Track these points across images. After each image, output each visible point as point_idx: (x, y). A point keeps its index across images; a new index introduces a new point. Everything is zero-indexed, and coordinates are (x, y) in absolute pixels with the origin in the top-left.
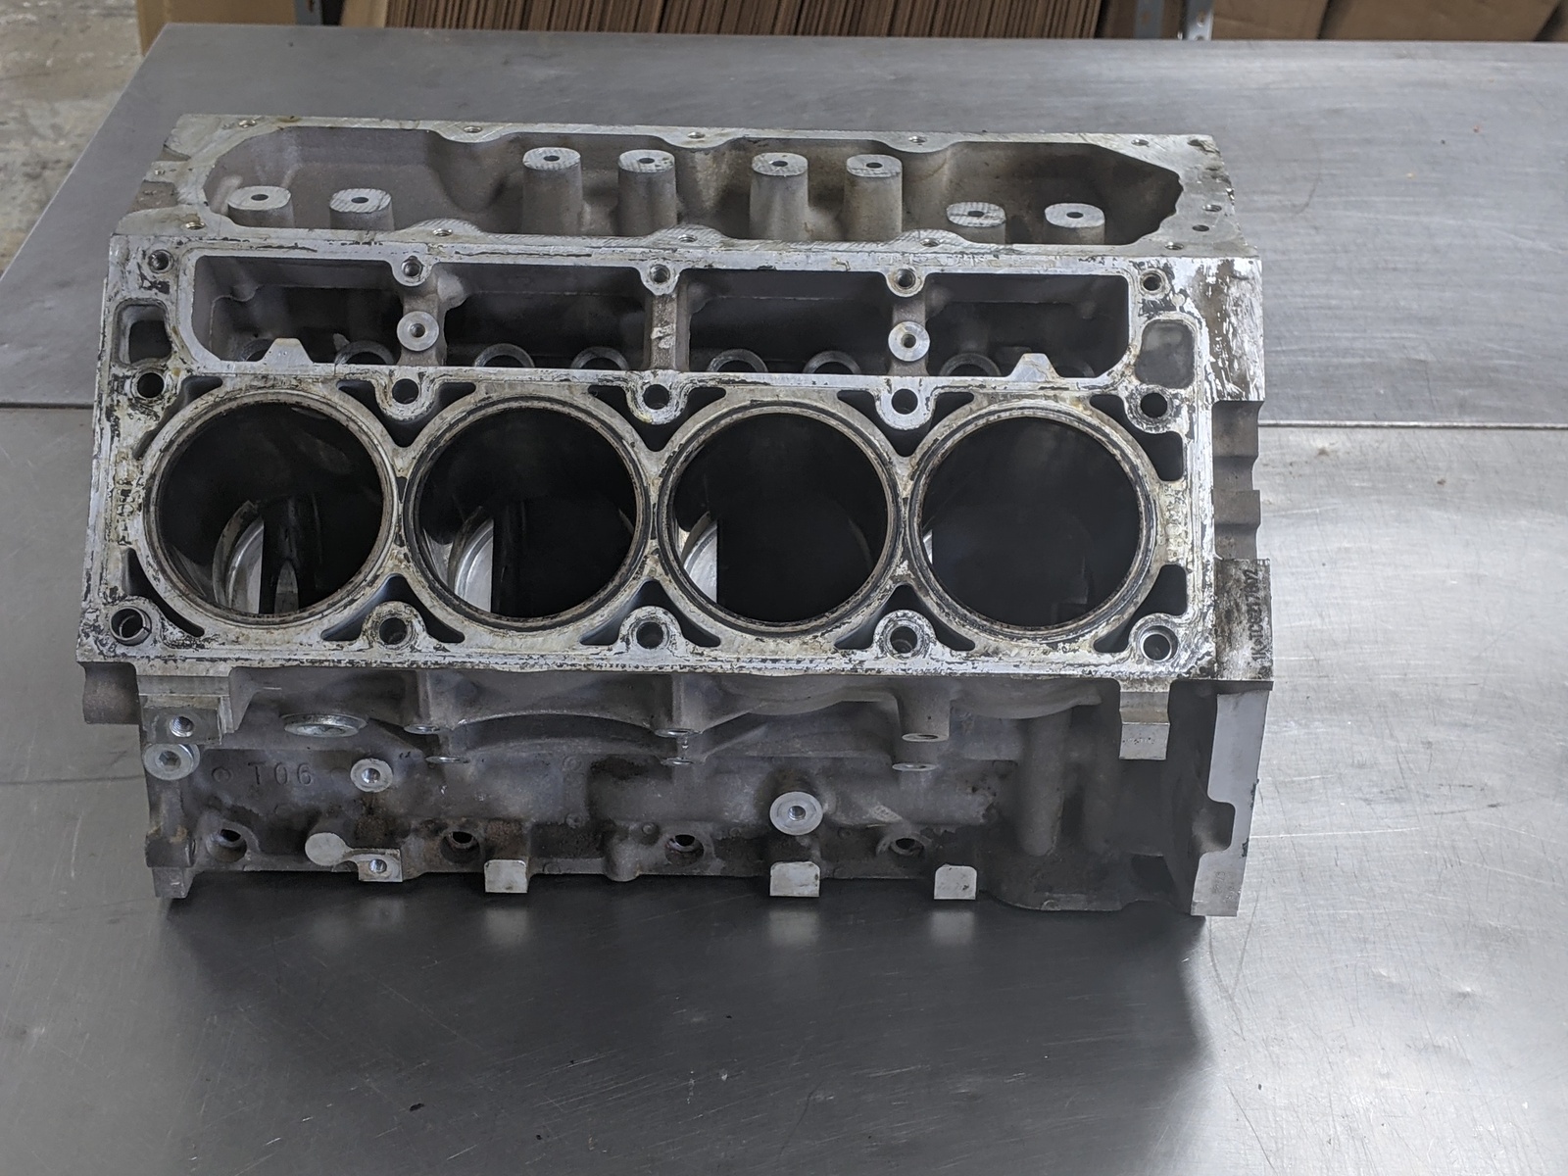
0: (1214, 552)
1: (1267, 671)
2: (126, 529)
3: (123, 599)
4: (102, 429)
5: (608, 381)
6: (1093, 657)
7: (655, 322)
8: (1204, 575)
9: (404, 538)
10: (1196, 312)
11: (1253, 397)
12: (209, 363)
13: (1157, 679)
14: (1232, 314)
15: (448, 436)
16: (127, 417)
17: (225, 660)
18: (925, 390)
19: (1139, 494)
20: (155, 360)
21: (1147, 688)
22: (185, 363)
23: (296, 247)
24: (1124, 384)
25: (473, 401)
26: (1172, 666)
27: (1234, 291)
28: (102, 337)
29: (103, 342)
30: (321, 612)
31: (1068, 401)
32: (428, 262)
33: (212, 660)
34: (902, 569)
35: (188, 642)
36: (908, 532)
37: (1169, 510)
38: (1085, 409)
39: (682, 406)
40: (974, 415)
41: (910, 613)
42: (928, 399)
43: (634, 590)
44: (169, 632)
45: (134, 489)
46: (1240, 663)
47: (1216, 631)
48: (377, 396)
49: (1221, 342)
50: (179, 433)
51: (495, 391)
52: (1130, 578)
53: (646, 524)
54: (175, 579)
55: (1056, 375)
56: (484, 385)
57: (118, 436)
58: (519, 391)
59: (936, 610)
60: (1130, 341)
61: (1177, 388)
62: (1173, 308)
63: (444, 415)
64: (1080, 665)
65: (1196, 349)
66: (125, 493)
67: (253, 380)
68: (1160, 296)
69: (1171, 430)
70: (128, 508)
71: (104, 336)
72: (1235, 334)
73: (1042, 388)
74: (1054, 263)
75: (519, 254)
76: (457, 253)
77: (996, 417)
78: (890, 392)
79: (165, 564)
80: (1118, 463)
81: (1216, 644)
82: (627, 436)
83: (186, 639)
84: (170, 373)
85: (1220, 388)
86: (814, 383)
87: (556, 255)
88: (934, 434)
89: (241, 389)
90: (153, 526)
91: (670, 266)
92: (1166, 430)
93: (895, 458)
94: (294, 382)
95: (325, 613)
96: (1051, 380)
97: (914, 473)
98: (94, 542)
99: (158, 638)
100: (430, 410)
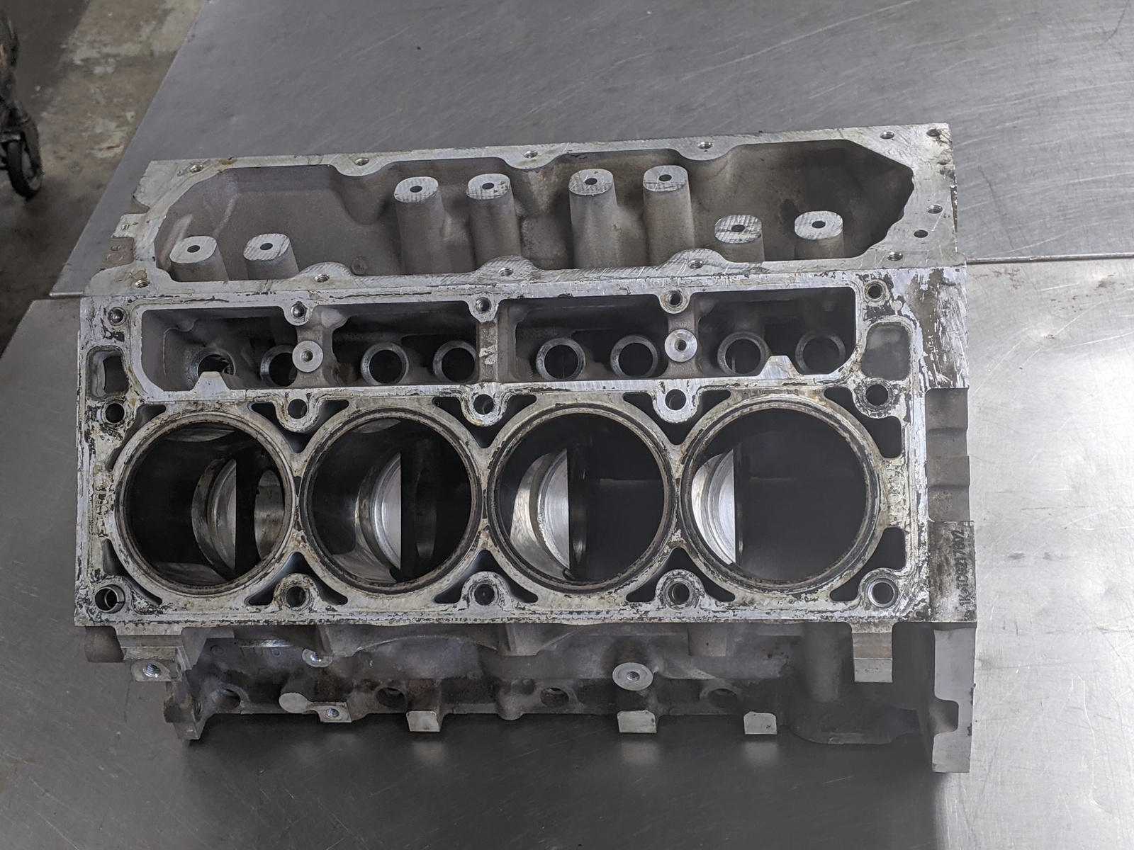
0: (927, 516)
1: (971, 614)
2: (103, 524)
3: (104, 578)
4: (82, 449)
5: (447, 393)
6: (830, 606)
7: (481, 344)
8: (920, 535)
9: (301, 524)
10: (912, 315)
11: (959, 385)
12: (156, 395)
13: (882, 622)
14: (941, 316)
15: (329, 443)
16: (99, 438)
17: (178, 622)
18: (692, 389)
19: (866, 469)
20: (117, 393)
21: (874, 630)
22: (138, 395)
23: (213, 299)
24: (853, 378)
25: (347, 414)
26: (894, 611)
27: (943, 296)
28: (78, 376)
29: (80, 381)
30: (244, 584)
31: (806, 394)
32: (309, 305)
33: (169, 623)
34: (676, 537)
35: (151, 610)
36: (680, 506)
37: (890, 482)
38: (821, 400)
39: (503, 411)
40: (731, 409)
41: (683, 572)
42: (694, 397)
43: (472, 559)
44: (137, 602)
45: (108, 493)
46: (949, 607)
47: (930, 582)
48: (277, 414)
49: (934, 340)
50: (137, 449)
51: (363, 405)
52: (859, 539)
53: (479, 506)
54: (140, 562)
55: (796, 372)
56: (355, 401)
57: (94, 453)
58: (380, 404)
59: (703, 569)
60: (857, 342)
61: (896, 380)
62: (893, 313)
63: (326, 427)
64: (819, 612)
65: (912, 347)
66: (102, 497)
67: (187, 405)
68: (881, 303)
69: (892, 415)
70: (104, 509)
71: (80, 377)
72: (944, 332)
73: (785, 384)
74: (794, 279)
75: (377, 295)
76: (331, 297)
77: (748, 409)
78: (664, 392)
79: (132, 550)
80: (848, 444)
81: (929, 592)
82: (462, 436)
83: (149, 607)
84: (128, 403)
85: (931, 378)
86: (604, 388)
87: (404, 294)
88: (699, 425)
89: (179, 413)
90: (123, 522)
91: (491, 298)
92: (887, 415)
93: (669, 446)
94: (217, 406)
95: (247, 584)
96: (792, 377)
97: (684, 458)
98: (82, 536)
99: (131, 607)
100: (316, 422)
